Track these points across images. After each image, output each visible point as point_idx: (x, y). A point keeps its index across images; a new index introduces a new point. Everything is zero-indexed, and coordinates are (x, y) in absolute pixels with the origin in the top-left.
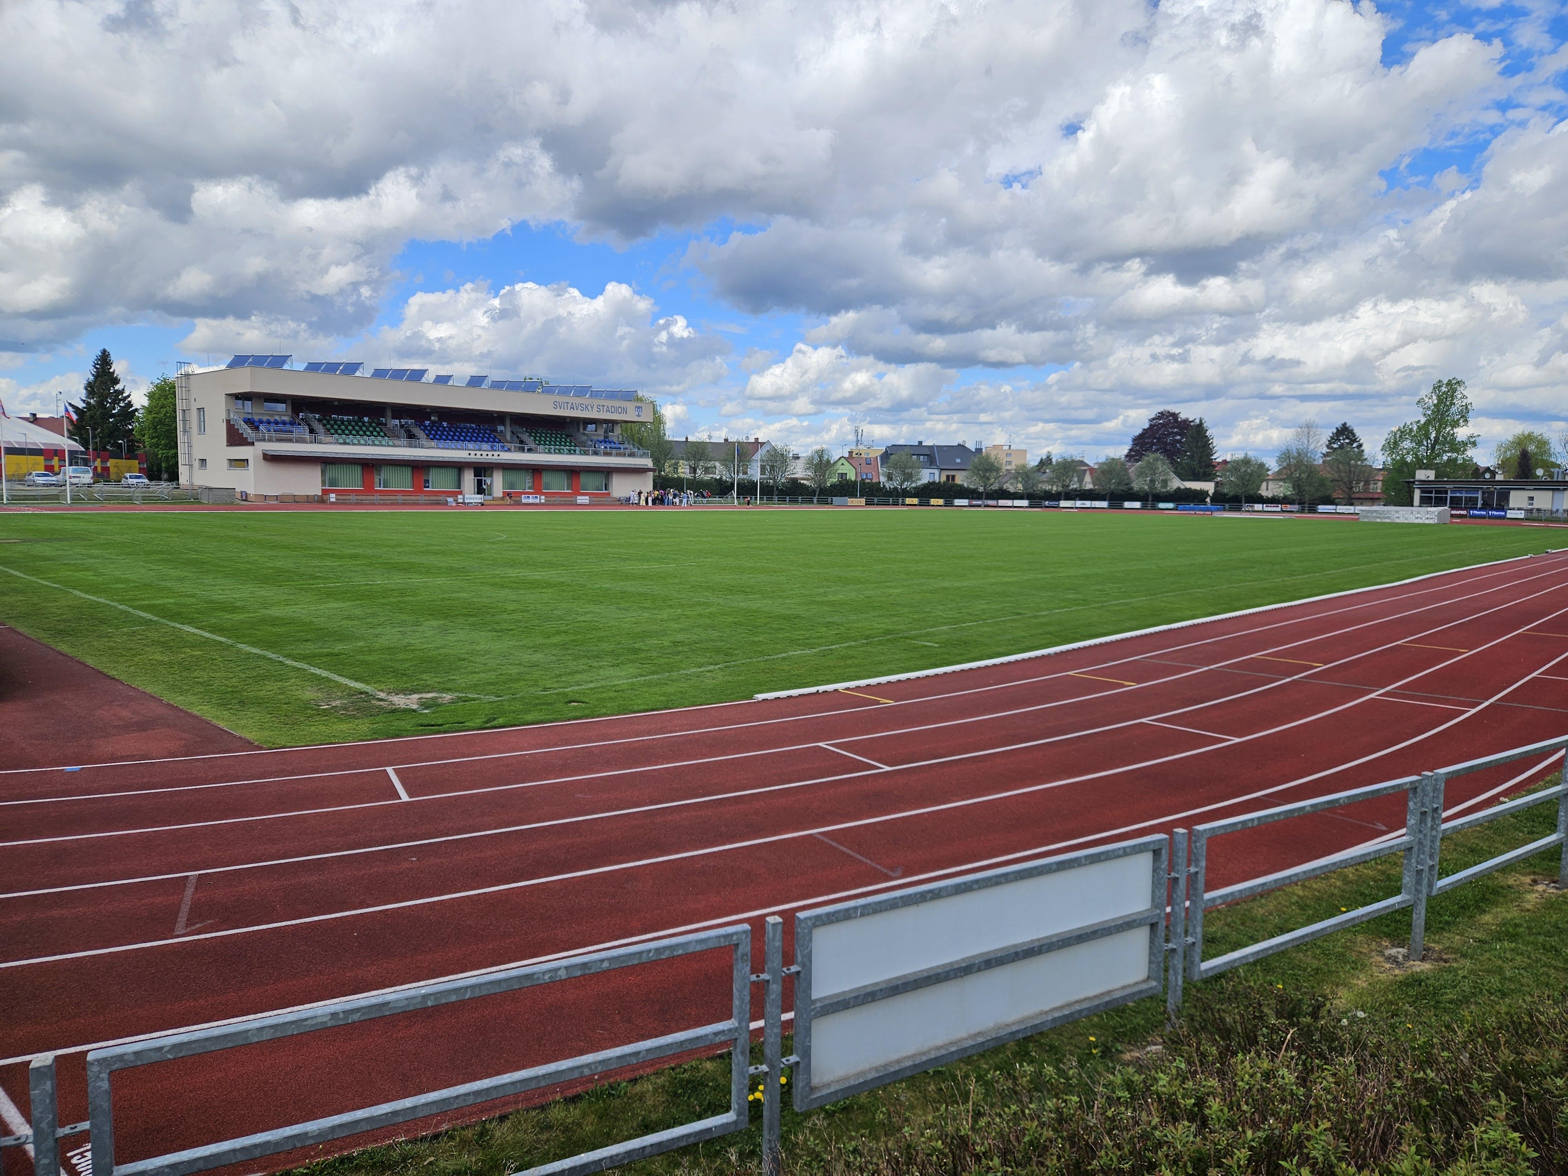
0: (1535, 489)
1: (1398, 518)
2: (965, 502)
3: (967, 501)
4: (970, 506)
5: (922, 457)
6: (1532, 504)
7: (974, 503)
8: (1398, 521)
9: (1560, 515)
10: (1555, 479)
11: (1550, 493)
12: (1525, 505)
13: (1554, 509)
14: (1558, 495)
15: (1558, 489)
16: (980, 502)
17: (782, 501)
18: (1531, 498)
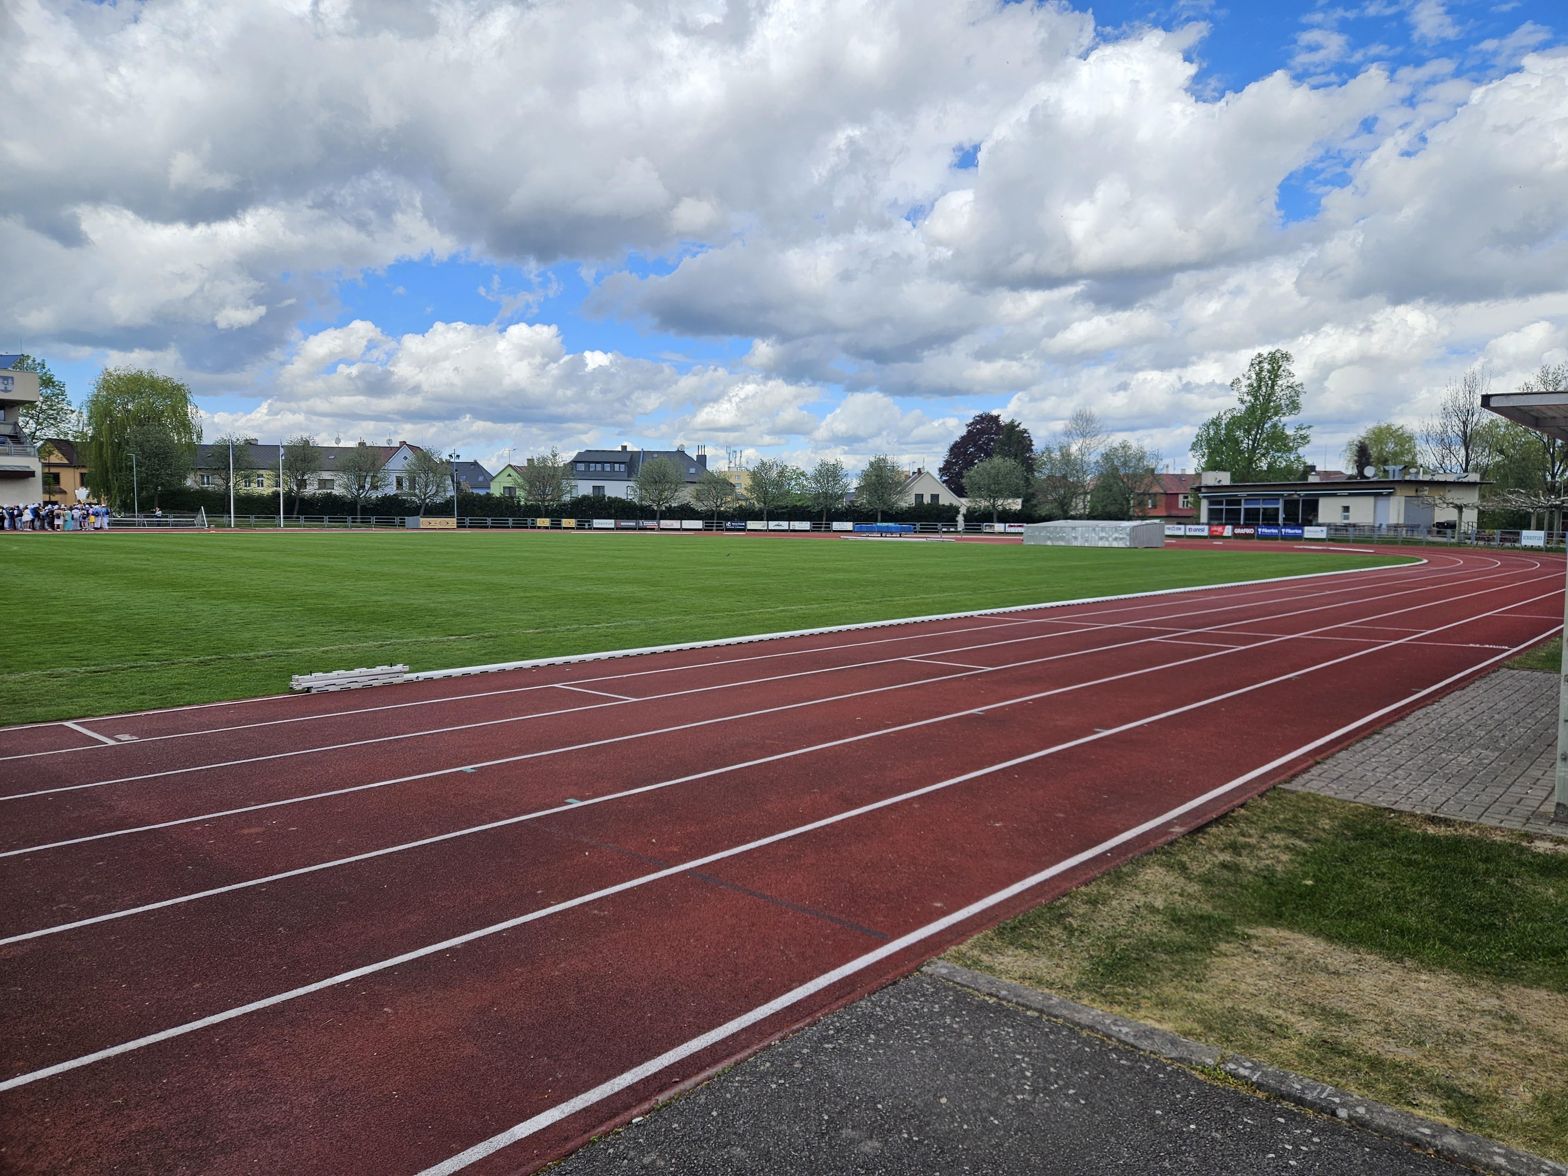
0: (1350, 495)
1: (1076, 538)
2: (610, 523)
3: (613, 521)
4: (617, 529)
5: (617, 466)
6: (1347, 518)
7: (624, 524)
8: (1078, 543)
9: (1384, 532)
10: (1391, 479)
11: (1371, 500)
12: (1338, 519)
13: (1377, 525)
14: (1382, 502)
15: (1381, 494)
16: (632, 524)
17: (366, 522)
18: (1346, 509)
